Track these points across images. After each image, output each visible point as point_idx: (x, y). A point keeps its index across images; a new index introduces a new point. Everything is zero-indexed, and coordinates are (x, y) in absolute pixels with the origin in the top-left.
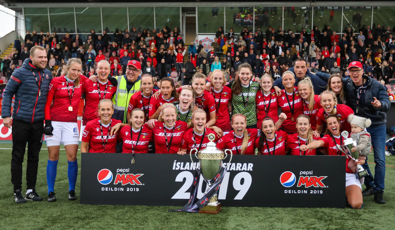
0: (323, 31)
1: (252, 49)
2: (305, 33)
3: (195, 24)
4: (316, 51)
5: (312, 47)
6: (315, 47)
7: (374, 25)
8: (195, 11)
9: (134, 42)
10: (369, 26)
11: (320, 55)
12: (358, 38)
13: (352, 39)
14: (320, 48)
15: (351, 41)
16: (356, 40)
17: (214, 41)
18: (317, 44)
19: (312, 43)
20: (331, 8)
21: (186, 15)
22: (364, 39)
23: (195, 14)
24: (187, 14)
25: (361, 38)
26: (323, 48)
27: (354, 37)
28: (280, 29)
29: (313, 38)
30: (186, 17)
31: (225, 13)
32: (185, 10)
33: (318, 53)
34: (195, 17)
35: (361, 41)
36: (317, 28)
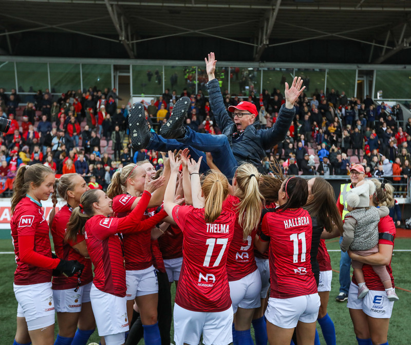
0: (273, 95)
1: (195, 115)
2: (253, 96)
3: (129, 84)
4: (266, 117)
5: (262, 113)
6: (265, 113)
7: (327, 89)
8: (129, 69)
9: (55, 104)
10: (322, 91)
11: (270, 122)
12: (311, 104)
13: (305, 104)
14: (271, 114)
15: (304, 107)
16: (309, 106)
17: (151, 104)
18: (267, 110)
19: (262, 108)
20: (278, 69)
21: (119, 74)
22: (318, 104)
23: (129, 72)
24: (120, 72)
25: (315, 103)
26: (273, 114)
27: (307, 103)
28: (226, 92)
29: (261, 103)
30: (119, 76)
31: (163, 73)
32: (117, 68)
33: (269, 119)
34: (129, 77)
35: (314, 107)
36: (266, 92)
